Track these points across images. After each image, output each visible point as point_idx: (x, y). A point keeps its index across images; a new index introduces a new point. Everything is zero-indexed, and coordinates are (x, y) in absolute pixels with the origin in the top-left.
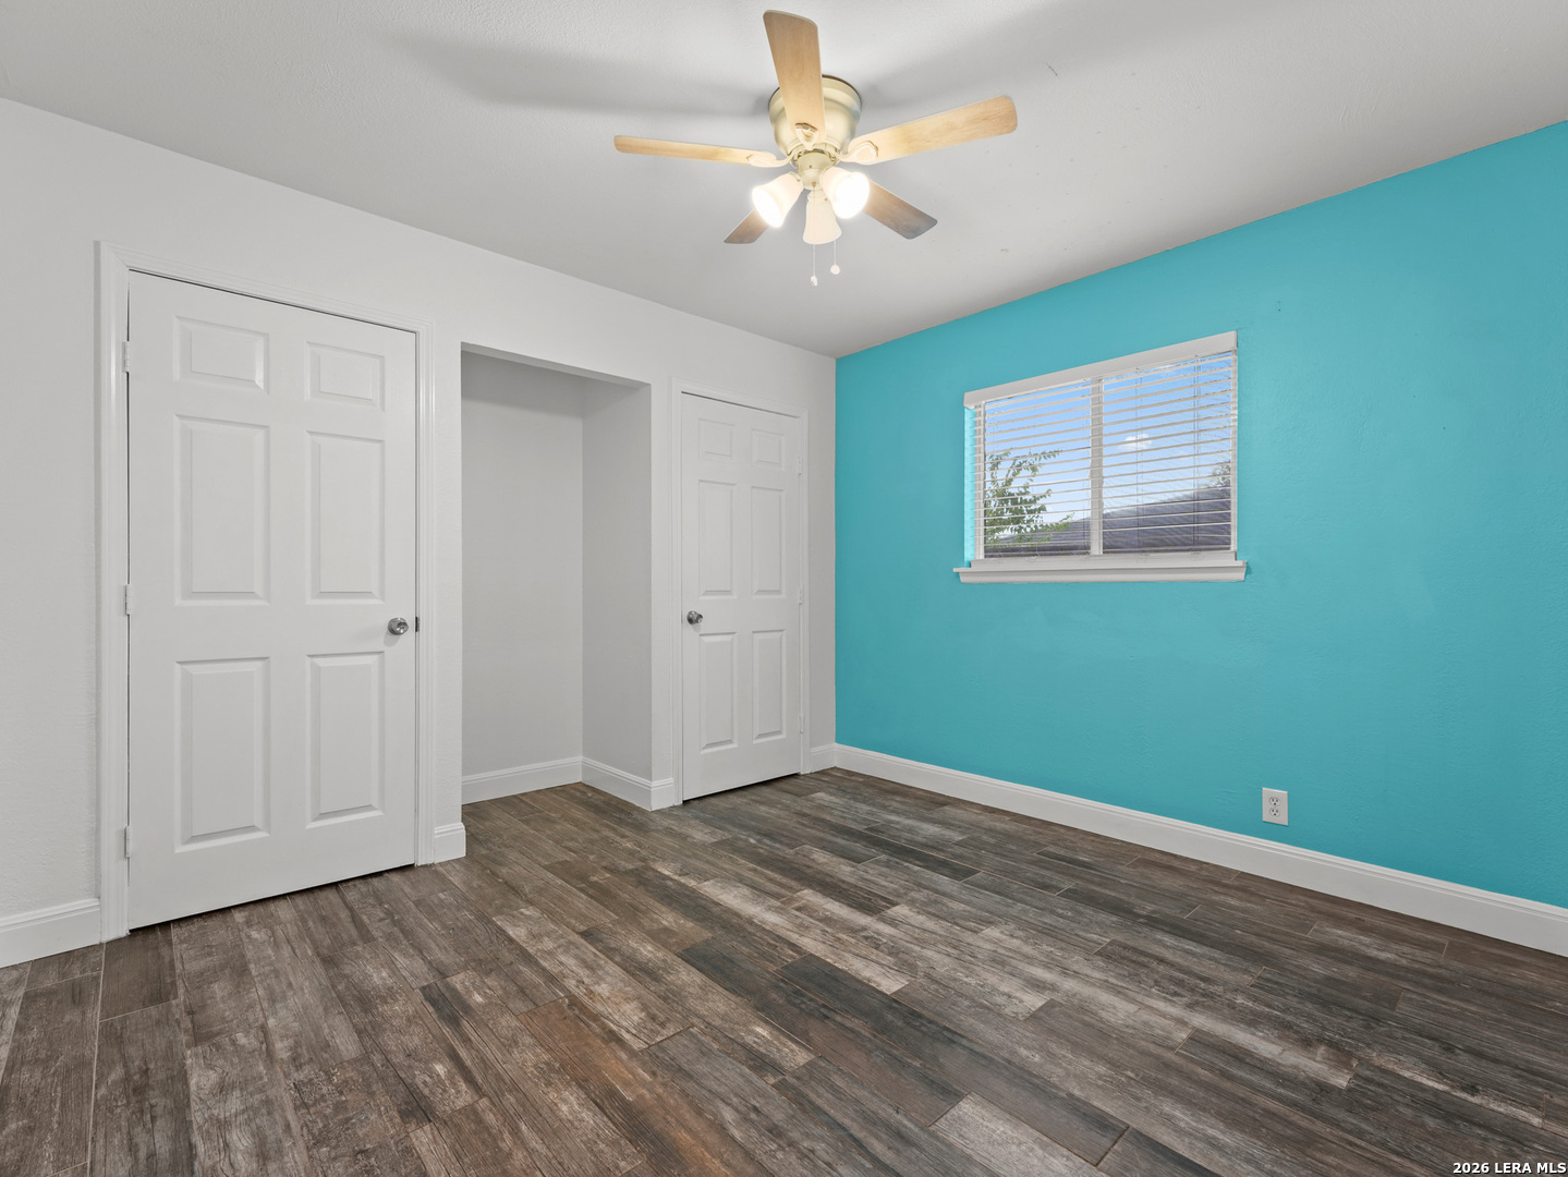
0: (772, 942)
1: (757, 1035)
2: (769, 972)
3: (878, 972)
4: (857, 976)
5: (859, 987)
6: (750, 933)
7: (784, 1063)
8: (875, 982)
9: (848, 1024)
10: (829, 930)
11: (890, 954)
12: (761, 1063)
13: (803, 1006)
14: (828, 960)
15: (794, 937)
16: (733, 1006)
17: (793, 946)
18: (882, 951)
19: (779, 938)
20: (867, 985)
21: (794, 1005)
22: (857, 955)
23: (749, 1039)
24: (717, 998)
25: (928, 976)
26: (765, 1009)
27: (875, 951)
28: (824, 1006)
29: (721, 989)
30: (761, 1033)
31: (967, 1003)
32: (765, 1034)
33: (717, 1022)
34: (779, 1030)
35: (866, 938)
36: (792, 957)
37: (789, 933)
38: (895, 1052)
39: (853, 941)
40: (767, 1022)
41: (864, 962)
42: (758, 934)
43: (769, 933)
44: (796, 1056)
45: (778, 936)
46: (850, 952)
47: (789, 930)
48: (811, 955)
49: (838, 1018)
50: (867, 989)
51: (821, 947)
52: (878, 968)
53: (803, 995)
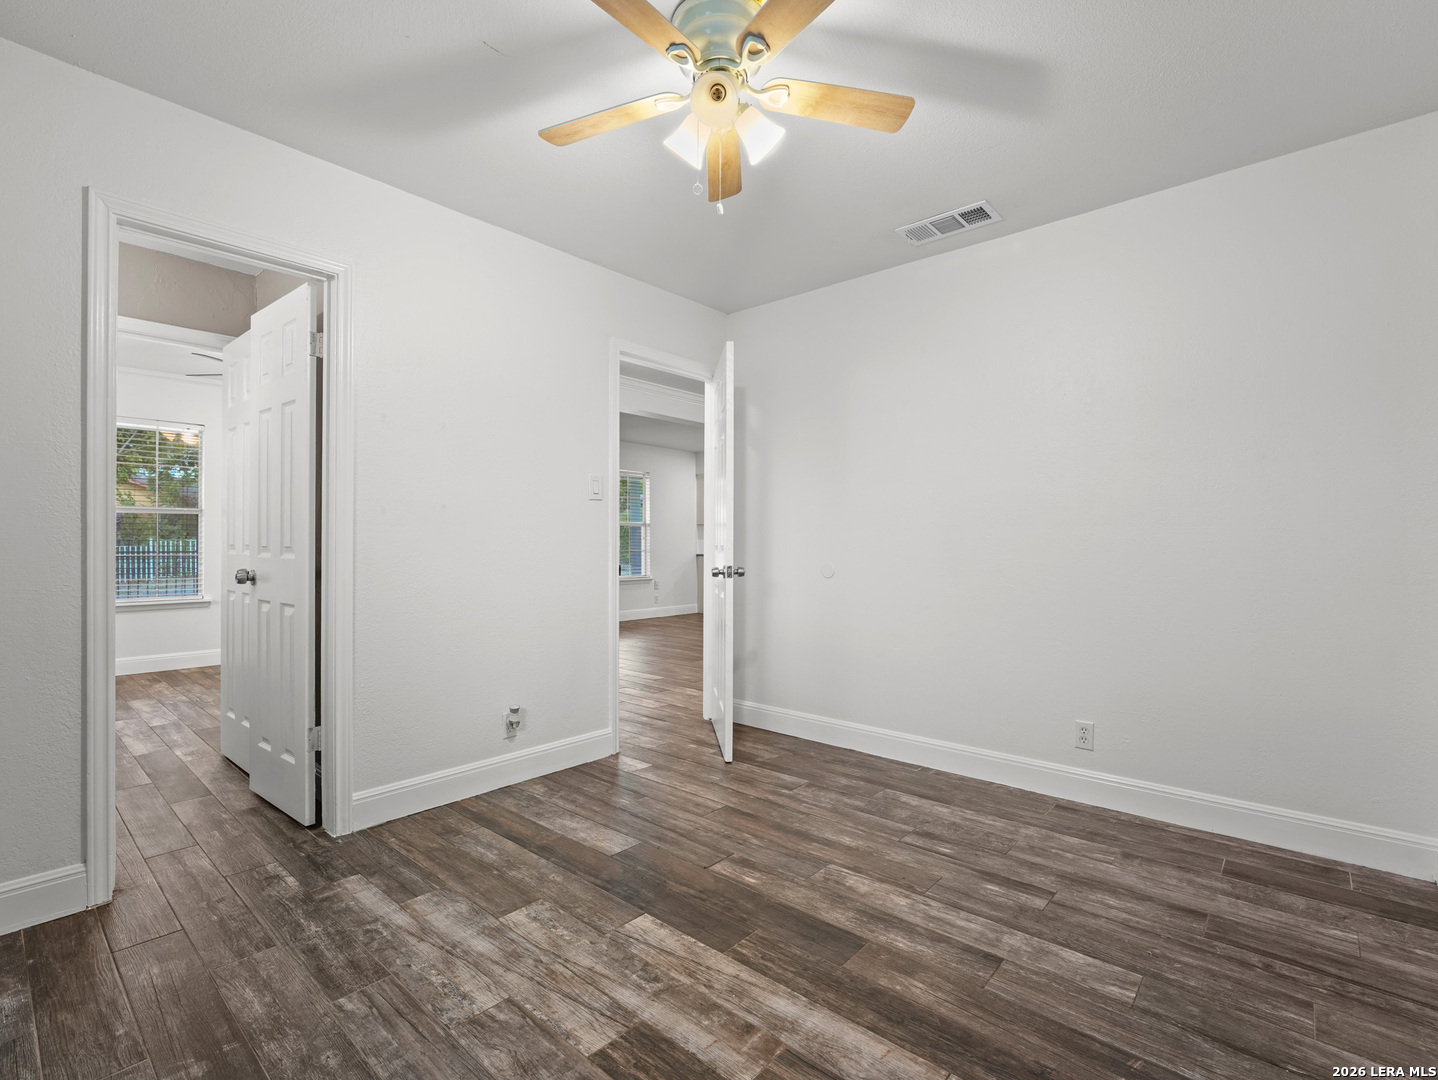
0: (770, 964)
1: (753, 878)
2: (761, 927)
3: (652, 935)
4: (672, 929)
5: (673, 918)
6: (802, 977)
7: (729, 863)
8: (656, 924)
9: (685, 889)
10: (703, 989)
11: (632, 957)
12: (744, 863)
13: (722, 899)
14: (702, 945)
15: (745, 974)
16: (780, 895)
17: (743, 960)
18: (641, 960)
19: (762, 971)
20: (664, 921)
21: (729, 899)
22: (670, 954)
23: (758, 875)
24: (797, 900)
25: (601, 932)
26: (752, 894)
27: (649, 960)
28: (704, 900)
29: (798, 907)
30: (751, 879)
31: (579, 910)
32: (747, 878)
33: (787, 883)
34: (739, 882)
35: (656, 979)
36: (741, 946)
37: (753, 980)
38: (652, 873)
39: (673, 974)
40: (748, 886)
41: (664, 945)
42: (791, 975)
43: (778, 979)
44: (722, 868)
45: (765, 974)
46: (678, 957)
47: (755, 985)
48: (722, 951)
49: (692, 892)
50: (665, 919)
51: (711, 962)
52: (651, 940)
53: (724, 908)
